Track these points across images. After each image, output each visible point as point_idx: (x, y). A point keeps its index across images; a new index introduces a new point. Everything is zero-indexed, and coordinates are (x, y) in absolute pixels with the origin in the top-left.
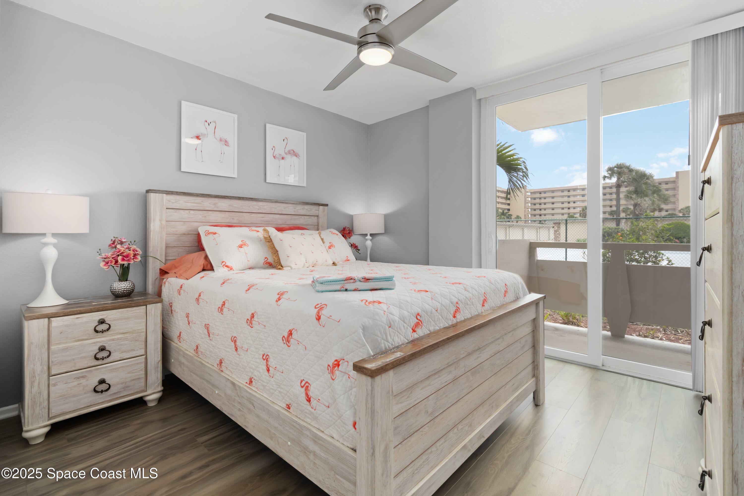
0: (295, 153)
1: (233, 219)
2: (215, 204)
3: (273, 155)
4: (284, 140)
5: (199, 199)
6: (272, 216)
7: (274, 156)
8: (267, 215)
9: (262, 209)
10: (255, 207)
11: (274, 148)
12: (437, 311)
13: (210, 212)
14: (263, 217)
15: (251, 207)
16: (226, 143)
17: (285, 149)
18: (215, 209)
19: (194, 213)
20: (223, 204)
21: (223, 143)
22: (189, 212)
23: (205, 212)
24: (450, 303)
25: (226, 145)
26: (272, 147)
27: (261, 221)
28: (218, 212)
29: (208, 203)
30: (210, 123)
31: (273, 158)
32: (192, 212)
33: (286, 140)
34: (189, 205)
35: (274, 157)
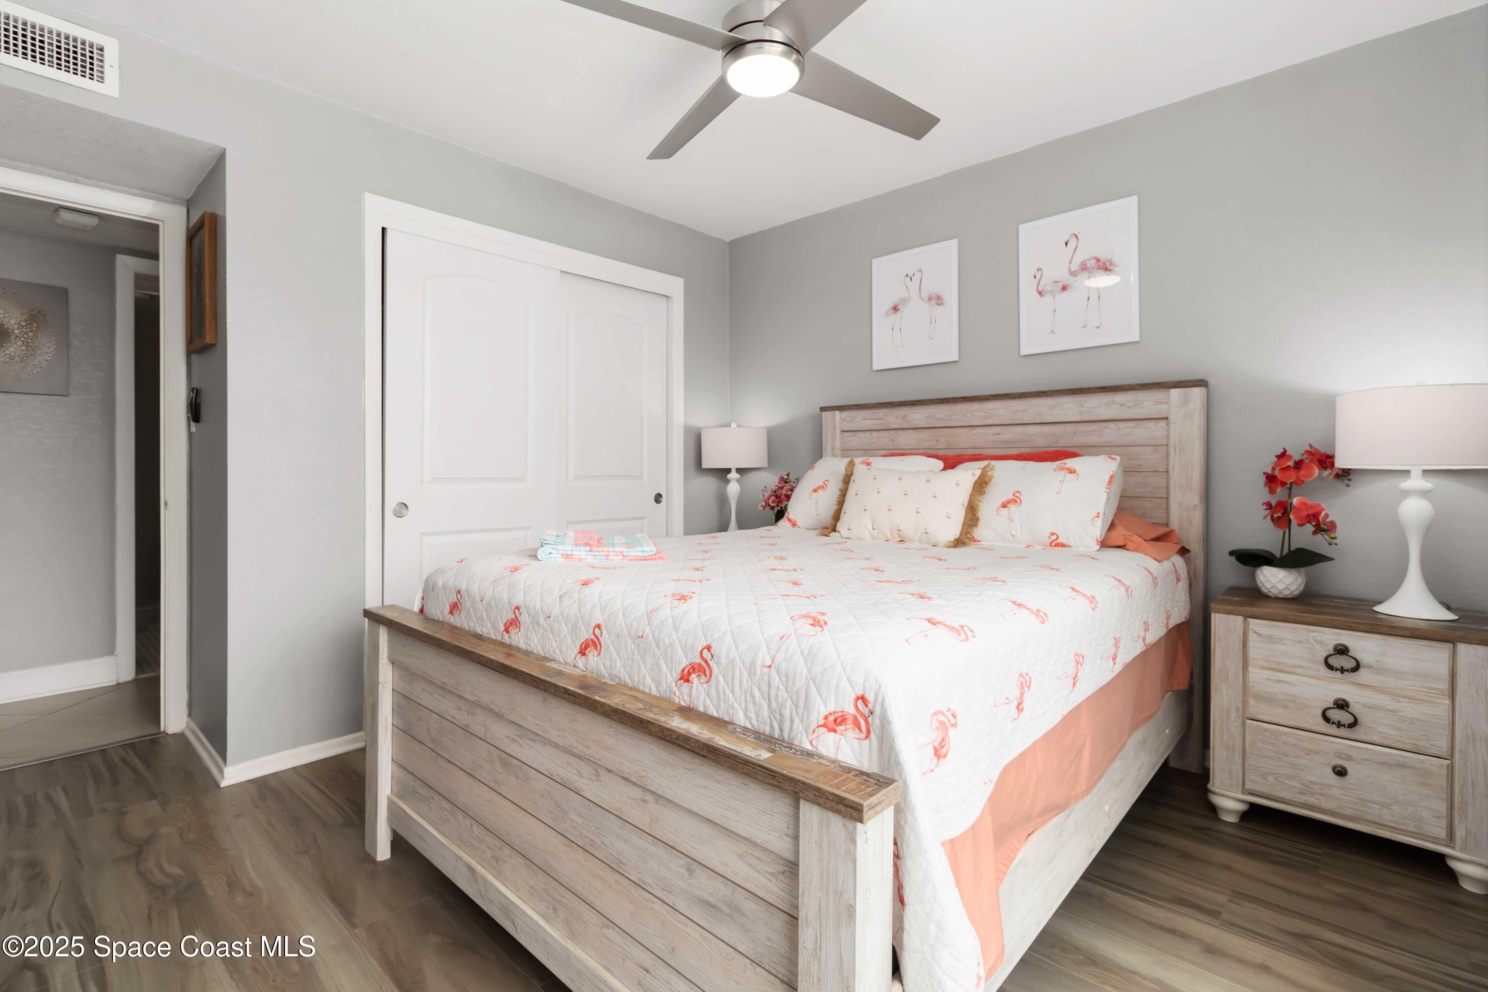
0: (1100, 263)
1: (937, 441)
2: (904, 417)
3: (1038, 289)
4: (1069, 244)
5: (880, 413)
6: (1020, 429)
7: (1040, 290)
8: (1008, 429)
9: (994, 416)
10: (978, 414)
11: (1040, 272)
12: (481, 601)
13: (900, 432)
14: (998, 434)
15: (968, 415)
16: (938, 300)
17: (1070, 262)
18: (905, 426)
19: (878, 435)
20: (918, 416)
21: (933, 302)
22: (871, 434)
23: (892, 432)
24: (507, 601)
25: (938, 304)
26: (1034, 271)
27: (994, 441)
28: (911, 431)
29: (893, 417)
30: (914, 275)
31: (1037, 295)
32: (875, 434)
33: (1073, 243)
34: (868, 424)
35: (1040, 293)
